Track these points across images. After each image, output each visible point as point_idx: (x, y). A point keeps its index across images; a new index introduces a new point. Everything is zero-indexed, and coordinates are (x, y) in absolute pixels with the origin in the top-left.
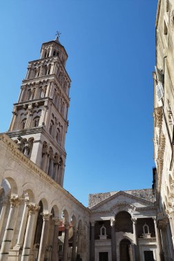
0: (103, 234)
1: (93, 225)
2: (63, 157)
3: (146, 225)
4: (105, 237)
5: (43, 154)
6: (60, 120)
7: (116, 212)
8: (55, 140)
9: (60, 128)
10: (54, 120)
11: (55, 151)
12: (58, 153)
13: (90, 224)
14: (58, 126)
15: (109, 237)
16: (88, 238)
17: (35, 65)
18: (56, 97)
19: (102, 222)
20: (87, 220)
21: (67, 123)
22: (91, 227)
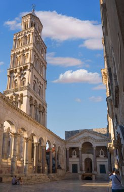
0: (74, 155)
1: (68, 150)
2: (44, 106)
3: (102, 150)
4: (76, 156)
5: (31, 105)
6: (40, 80)
7: (82, 142)
8: (38, 95)
9: (41, 86)
10: (36, 80)
11: (39, 102)
12: (41, 104)
13: (66, 149)
14: (39, 84)
15: (78, 156)
16: (65, 157)
17: (19, 37)
18: (36, 62)
19: (73, 148)
20: (64, 146)
21: (46, 82)
22: (67, 151)
